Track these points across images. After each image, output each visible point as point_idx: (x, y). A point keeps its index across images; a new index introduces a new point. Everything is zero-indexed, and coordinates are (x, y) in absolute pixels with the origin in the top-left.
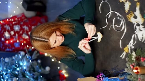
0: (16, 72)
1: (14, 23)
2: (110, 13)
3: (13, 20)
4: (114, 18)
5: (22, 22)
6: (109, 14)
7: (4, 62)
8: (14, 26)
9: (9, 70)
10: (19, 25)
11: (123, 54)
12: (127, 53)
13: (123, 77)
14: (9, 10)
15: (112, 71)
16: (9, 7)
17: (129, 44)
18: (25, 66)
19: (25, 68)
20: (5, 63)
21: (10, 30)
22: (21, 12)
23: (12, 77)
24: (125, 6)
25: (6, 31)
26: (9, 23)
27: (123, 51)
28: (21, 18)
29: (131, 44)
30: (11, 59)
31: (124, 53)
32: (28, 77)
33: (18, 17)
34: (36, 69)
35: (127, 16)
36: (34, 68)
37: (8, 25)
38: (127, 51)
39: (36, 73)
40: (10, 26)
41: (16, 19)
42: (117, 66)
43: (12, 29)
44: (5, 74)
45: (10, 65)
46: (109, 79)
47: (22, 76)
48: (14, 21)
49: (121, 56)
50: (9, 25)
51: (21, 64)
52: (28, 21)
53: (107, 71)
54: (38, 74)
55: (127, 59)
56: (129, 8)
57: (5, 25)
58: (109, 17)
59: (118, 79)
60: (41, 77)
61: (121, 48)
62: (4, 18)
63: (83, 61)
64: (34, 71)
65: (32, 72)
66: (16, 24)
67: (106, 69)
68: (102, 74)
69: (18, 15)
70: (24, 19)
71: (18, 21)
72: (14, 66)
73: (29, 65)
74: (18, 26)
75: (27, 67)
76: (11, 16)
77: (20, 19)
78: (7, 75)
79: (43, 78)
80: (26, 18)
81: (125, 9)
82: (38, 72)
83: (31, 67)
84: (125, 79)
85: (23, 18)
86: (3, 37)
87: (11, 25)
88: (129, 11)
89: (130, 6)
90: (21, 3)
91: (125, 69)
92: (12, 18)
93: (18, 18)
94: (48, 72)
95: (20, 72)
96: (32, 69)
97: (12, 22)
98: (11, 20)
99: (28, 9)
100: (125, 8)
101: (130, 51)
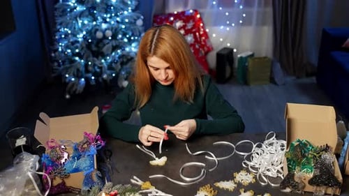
0: (120, 36)
1: (197, 34)
2: (215, 158)
3: (201, 33)
4: (204, 165)
5: (200, 47)
6: (212, 157)
7: (136, 18)
8: (192, 35)
9: (123, 27)
10: (195, 42)
11: (138, 180)
12: (141, 186)
13: (95, 179)
14: (216, 28)
15: (109, 164)
16: (222, 27)
17: (157, 190)
18: (131, 49)
19: (127, 49)
20: (135, 20)
21: (186, 28)
22: (214, 46)
23: (114, 30)
24: (228, 181)
25: (184, 22)
26: (196, 26)
27: (144, 180)
28: (205, 45)
29: (157, 193)
30: (141, 29)
31: (140, 183)
32: (113, 54)
33: (207, 41)
34: (125, 67)
35: (209, 185)
36: (127, 63)
37: (194, 25)
38: (143, 186)
39: (120, 67)
40: (192, 28)
41: (203, 38)
42: (117, 171)
43: (188, 32)
44: (118, 19)
45: (132, 27)
46: (93, 156)
47: (114, 44)
48: (201, 36)
49: (135, 177)
50: (194, 27)
51: (134, 45)
52: (200, 55)
53: (110, 156)
54: (118, 70)
55: (128, 186)
56: (223, 188)
57: (194, 21)
58: (206, 157)
59: (92, 169)
60: (114, 75)
61: (150, 177)
62: (204, 19)
63: (127, 119)
64: (122, 64)
65: (121, 60)
66: (195, 37)
67: (113, 155)
68: (103, 144)
69: (209, 41)
70: (204, 50)
71: (201, 41)
72: (130, 34)
73: (132, 55)
74: (193, 40)
75: (129, 53)
76: (207, 30)
77: (203, 43)
78: (116, 23)
79: (111, 78)
80: (206, 53)
81: (221, 182)
82: (120, 70)
83: (129, 58)
84: (93, 182)
85: (206, 48)
86: (175, 19)
87: (194, 30)
88: (218, 188)
89: (227, 190)
90: (229, 45)
91: (110, 183)
92: (205, 32)
93: (204, 41)
94: (120, 86)
95: (120, 41)
96: (125, 60)
97: (199, 31)
98: (202, 30)
99: (219, 55)
100: (224, 181)
101: (144, 191)
